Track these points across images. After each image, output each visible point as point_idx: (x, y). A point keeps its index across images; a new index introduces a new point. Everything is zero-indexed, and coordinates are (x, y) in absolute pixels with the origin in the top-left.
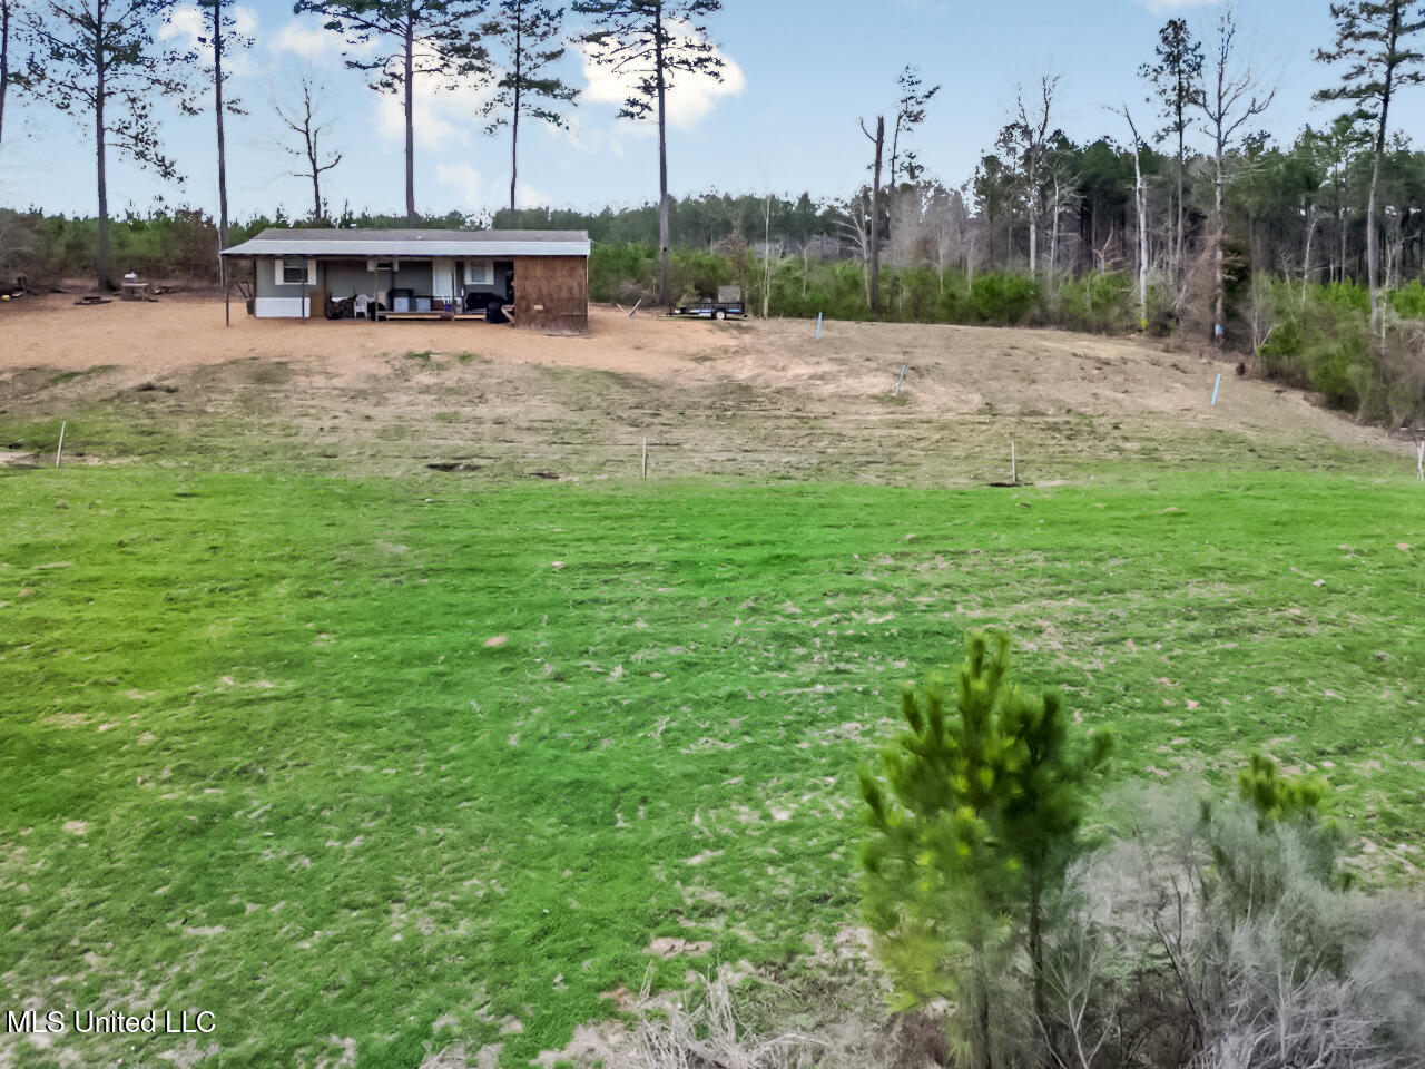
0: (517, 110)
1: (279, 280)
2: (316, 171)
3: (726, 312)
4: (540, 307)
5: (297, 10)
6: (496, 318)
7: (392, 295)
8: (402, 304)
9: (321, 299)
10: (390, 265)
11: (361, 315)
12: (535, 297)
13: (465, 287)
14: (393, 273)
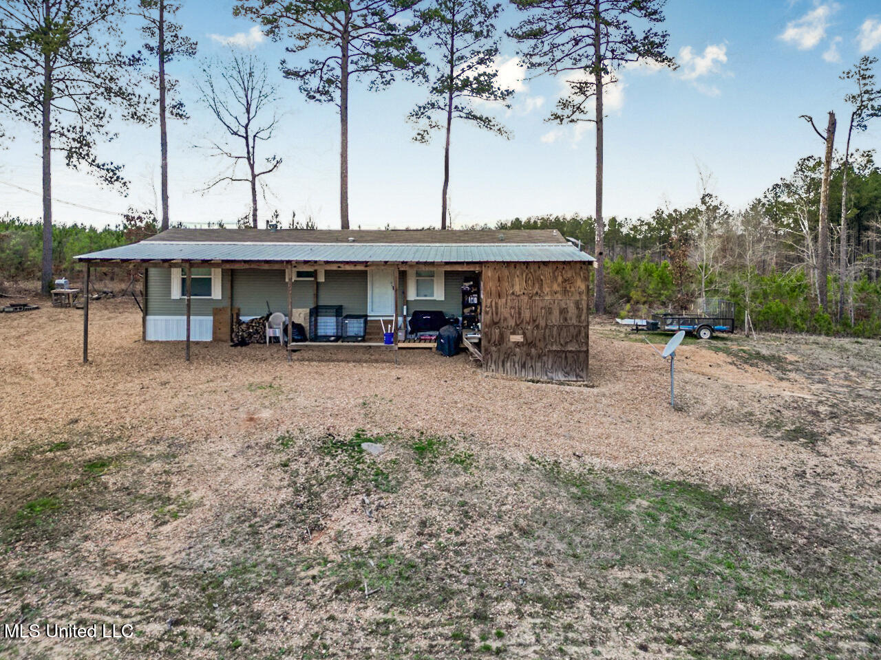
0: (450, 113)
1: (176, 293)
2: (254, 176)
3: (713, 331)
4: (519, 338)
5: (236, 12)
6: (453, 348)
7: (315, 312)
8: (328, 325)
9: (227, 317)
10: (314, 274)
11: (275, 340)
12: (512, 323)
13: (407, 303)
14: (318, 284)
